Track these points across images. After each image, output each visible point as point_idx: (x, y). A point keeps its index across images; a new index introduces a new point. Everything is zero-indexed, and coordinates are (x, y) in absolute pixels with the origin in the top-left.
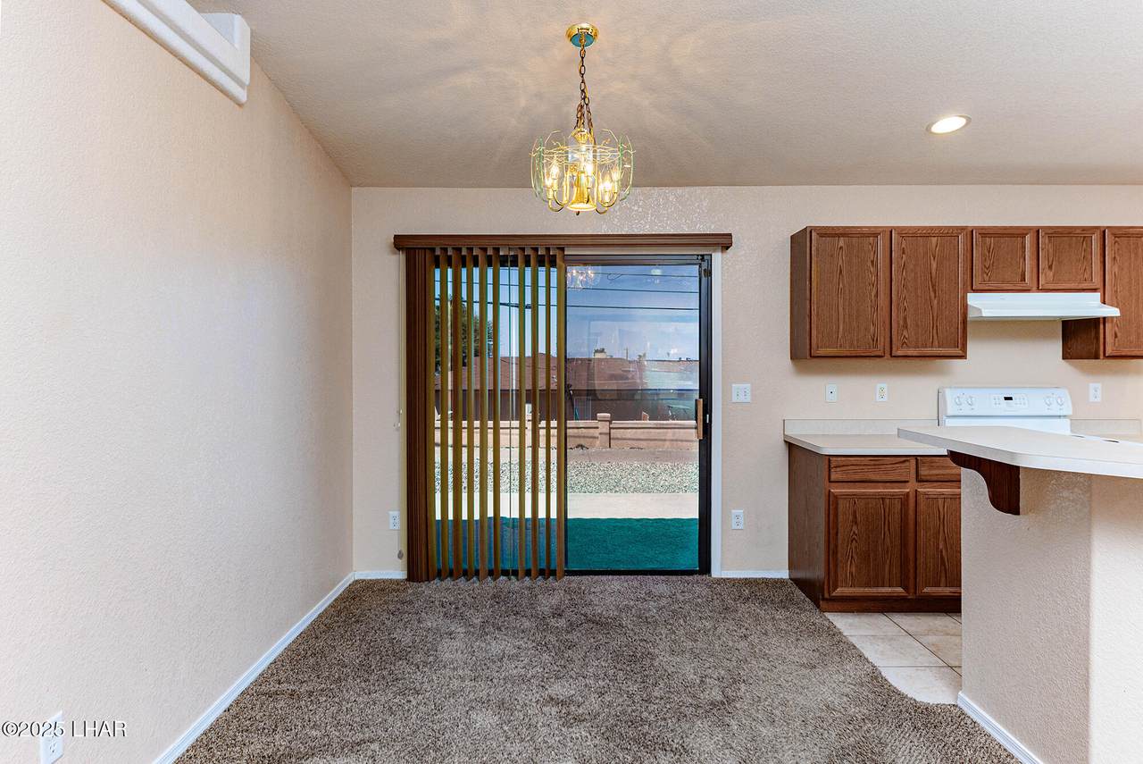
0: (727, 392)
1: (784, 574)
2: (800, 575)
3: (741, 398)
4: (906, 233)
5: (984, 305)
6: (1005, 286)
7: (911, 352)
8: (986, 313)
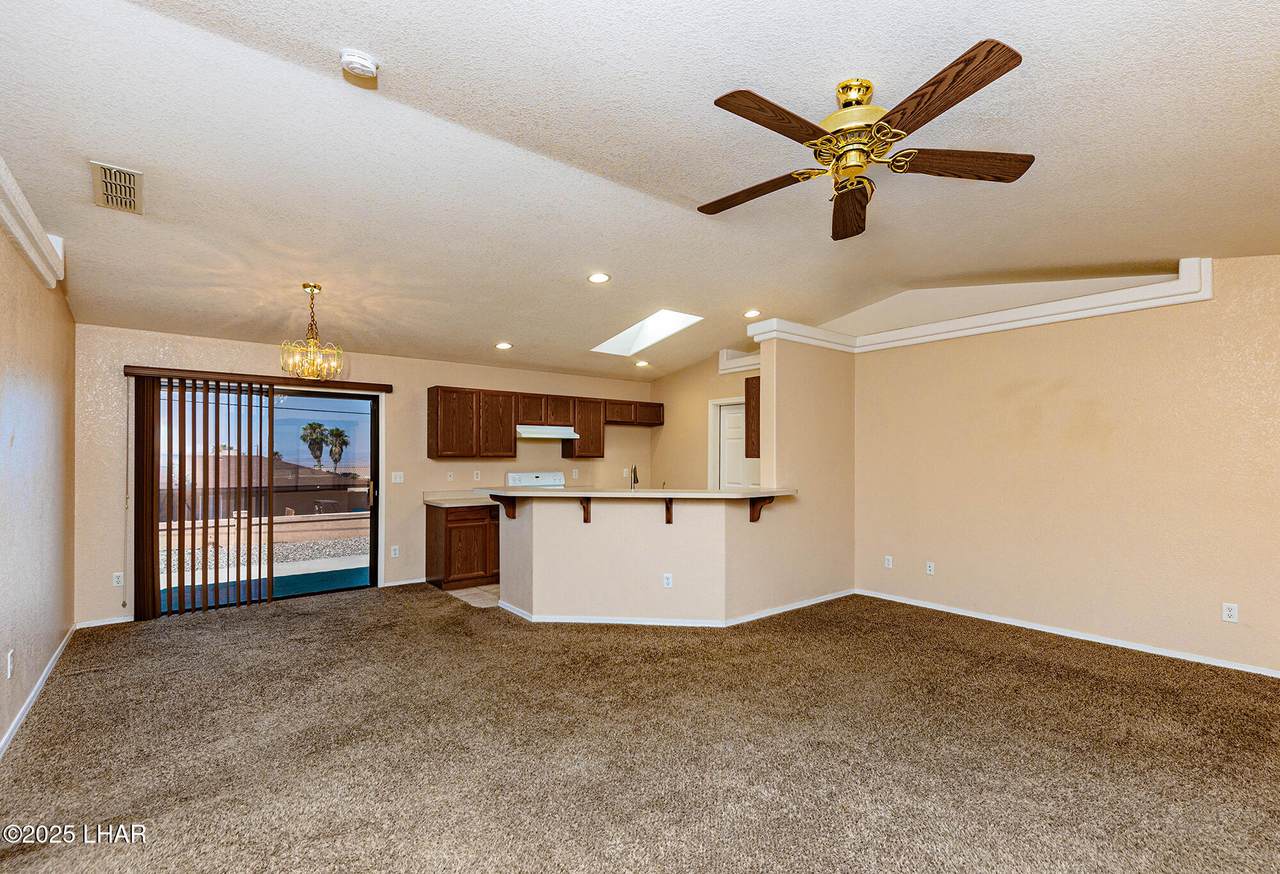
0: (388, 478)
1: (424, 580)
2: (433, 578)
3: (398, 481)
4: (487, 393)
5: (523, 431)
6: (535, 422)
7: (490, 454)
8: (524, 436)
